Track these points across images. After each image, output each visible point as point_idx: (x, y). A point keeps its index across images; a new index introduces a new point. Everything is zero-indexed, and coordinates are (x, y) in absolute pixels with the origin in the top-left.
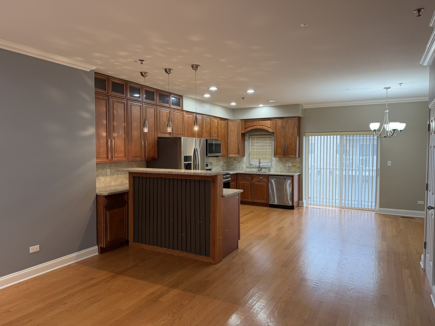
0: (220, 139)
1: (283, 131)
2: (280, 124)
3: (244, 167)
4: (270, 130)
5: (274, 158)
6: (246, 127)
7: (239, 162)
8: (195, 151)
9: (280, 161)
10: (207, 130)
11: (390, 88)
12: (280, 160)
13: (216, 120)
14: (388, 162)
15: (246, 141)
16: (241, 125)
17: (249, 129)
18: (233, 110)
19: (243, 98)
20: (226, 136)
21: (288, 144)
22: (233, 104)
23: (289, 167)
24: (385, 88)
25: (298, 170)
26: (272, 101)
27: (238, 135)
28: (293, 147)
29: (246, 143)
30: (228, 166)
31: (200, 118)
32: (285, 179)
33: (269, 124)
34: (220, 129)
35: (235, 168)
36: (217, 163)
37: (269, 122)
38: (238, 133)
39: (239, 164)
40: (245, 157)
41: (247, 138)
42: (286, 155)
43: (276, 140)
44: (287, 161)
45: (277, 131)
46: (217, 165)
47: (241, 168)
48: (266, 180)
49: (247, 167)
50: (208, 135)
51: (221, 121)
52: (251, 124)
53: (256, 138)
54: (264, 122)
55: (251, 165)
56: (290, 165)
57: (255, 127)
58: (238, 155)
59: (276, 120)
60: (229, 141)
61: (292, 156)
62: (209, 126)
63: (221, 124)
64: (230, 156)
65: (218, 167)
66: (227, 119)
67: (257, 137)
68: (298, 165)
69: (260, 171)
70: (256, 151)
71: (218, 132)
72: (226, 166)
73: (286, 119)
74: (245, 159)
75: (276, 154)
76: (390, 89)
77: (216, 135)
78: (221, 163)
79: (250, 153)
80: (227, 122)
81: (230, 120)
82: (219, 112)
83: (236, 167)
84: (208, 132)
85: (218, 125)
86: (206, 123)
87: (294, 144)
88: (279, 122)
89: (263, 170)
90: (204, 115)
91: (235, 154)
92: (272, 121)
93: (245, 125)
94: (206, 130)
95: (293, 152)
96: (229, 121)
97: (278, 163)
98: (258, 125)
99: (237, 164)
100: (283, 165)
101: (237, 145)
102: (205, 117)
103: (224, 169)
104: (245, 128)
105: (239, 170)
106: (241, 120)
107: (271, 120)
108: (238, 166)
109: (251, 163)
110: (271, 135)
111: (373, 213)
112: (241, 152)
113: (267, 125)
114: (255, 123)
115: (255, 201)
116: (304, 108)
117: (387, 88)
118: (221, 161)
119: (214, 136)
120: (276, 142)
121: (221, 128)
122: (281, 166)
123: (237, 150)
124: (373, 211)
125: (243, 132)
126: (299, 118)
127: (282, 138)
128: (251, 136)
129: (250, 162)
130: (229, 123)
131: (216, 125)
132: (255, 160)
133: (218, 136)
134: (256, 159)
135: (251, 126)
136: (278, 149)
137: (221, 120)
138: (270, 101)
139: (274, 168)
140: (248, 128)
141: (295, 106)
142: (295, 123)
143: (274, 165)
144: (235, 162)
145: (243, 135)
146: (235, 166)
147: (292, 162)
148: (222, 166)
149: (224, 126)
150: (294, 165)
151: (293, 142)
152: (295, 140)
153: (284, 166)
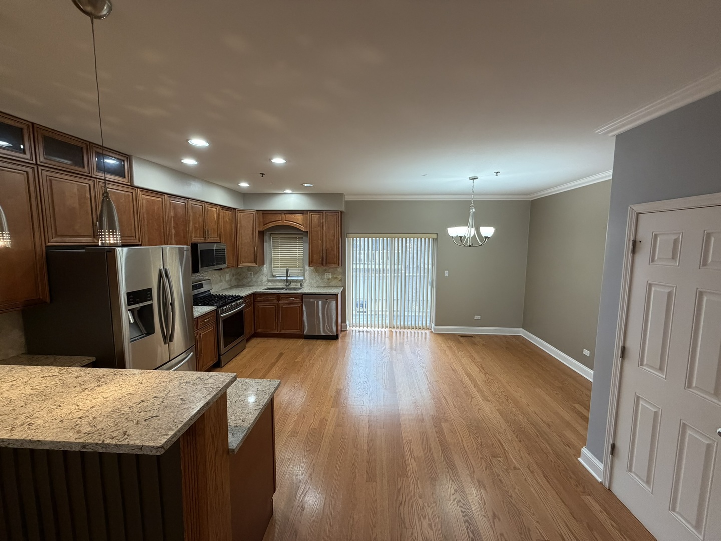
0: (223, 240)
1: (320, 231)
2: (316, 221)
3: (264, 280)
4: (302, 228)
5: (307, 268)
6: (266, 223)
7: (256, 273)
8: (160, 276)
9: (317, 272)
10: (197, 226)
11: (477, 178)
12: (316, 270)
13: (215, 209)
14: (445, 271)
15: (266, 242)
16: (257, 219)
17: (271, 225)
18: (244, 196)
19: (263, 174)
20: (235, 234)
21: (328, 249)
22: (244, 185)
23: (329, 279)
24: (470, 179)
25: (340, 283)
26: (308, 185)
27: (253, 234)
28: (335, 253)
29: (266, 245)
30: (239, 280)
31: (180, 205)
32: (327, 299)
33: (300, 219)
34: (222, 224)
35: (250, 282)
36: (220, 276)
37: (299, 216)
38: (253, 231)
39: (256, 276)
40: (265, 266)
41: (267, 238)
42: (326, 264)
43: (311, 243)
44: (326, 271)
45: (313, 230)
46: (221, 281)
47: (259, 282)
48: (299, 301)
49: (269, 281)
50: (200, 235)
51: (224, 211)
52: (273, 218)
53: (280, 238)
54: (293, 216)
55: (274, 276)
56: (330, 276)
57: (280, 223)
58: (254, 264)
59: (311, 214)
60: (239, 243)
61: (333, 265)
62: (201, 219)
63: (224, 217)
64: (241, 266)
65: (222, 283)
66: (235, 209)
67: (282, 236)
68: (340, 277)
69: (288, 285)
70: (281, 257)
71: (220, 230)
72: (236, 279)
73: (324, 213)
74: (265, 269)
75: (311, 263)
76: (477, 180)
77: (216, 234)
78: (228, 277)
79: (272, 260)
80: (234, 213)
81: (239, 210)
82: (219, 197)
83: (252, 280)
84: (198, 231)
85: (219, 219)
86: (194, 213)
87: (337, 249)
88: (315, 217)
89: (293, 285)
90: (188, 199)
91: (250, 263)
92: (305, 215)
93: (263, 219)
94: (195, 227)
95: (336, 260)
96: (238, 212)
97: (314, 273)
98: (284, 220)
99: (253, 276)
100: (320, 276)
101: (252, 249)
102: (191, 202)
103: (233, 285)
104: (263, 223)
105: (256, 284)
106: (257, 211)
107: (303, 214)
108: (254, 279)
109: (274, 273)
110: (302, 234)
111: (428, 332)
112: (259, 259)
113: (298, 219)
114: (279, 217)
115: (283, 331)
116: (346, 200)
117: (474, 178)
118: (227, 273)
119: (213, 237)
120: (311, 245)
121: (224, 222)
122: (318, 278)
123: (253, 256)
124: (428, 329)
125: (261, 230)
126: (342, 212)
127: (319, 241)
128: (273, 236)
129: (272, 272)
130: (238, 214)
131: (215, 217)
132: (280, 270)
133: (219, 236)
134: (281, 267)
135: (273, 221)
136: (315, 256)
137: (224, 209)
138: (306, 185)
139: (307, 281)
140: (268, 223)
141: (337, 197)
142: (337, 219)
143: (307, 277)
144: (249, 273)
145: (262, 234)
146: (249, 280)
147: (333, 273)
148: (228, 280)
149: (229, 219)
150: (335, 276)
151: (334, 247)
152: (338, 244)
153: (321, 278)
